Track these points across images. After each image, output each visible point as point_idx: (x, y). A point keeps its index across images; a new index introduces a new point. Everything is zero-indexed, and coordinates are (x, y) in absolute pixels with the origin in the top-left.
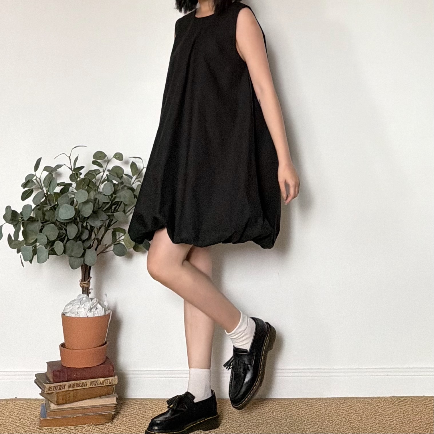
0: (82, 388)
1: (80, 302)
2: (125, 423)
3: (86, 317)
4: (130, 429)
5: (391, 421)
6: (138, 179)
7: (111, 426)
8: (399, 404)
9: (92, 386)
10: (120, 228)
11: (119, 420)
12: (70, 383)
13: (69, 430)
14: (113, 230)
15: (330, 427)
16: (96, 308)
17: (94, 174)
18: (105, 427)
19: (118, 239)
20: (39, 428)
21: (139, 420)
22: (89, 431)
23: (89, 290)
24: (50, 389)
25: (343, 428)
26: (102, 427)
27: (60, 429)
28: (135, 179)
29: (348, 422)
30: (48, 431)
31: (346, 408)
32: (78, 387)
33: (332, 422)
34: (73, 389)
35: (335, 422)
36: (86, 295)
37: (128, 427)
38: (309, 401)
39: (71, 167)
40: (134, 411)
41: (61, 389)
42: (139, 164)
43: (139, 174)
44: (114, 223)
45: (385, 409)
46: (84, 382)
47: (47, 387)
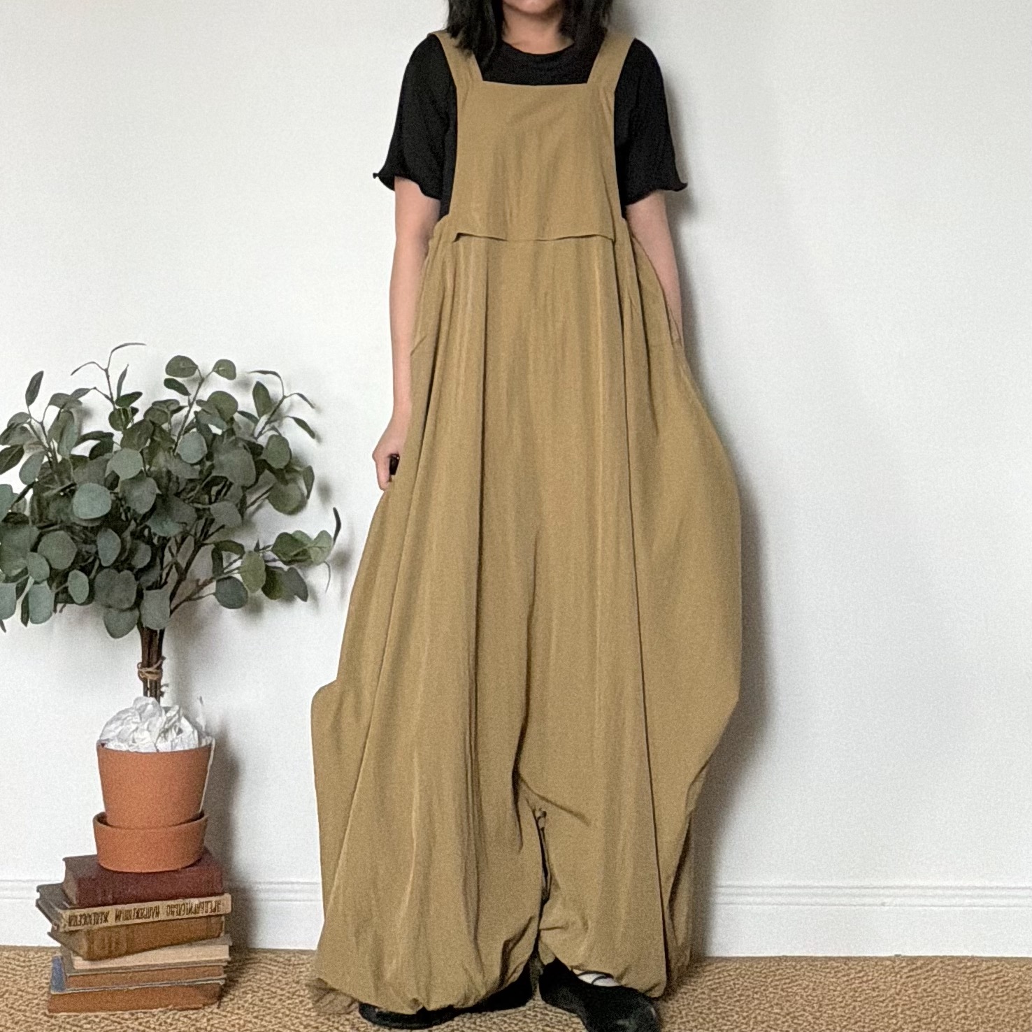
0: (147, 920)
1: (140, 715)
2: (251, 1006)
3: (155, 751)
4: (262, 1020)
5: (892, 1014)
6: (272, 424)
7: (217, 1014)
8: (911, 974)
9: (171, 917)
10: (231, 541)
11: (236, 1000)
12: (119, 907)
13: (118, 1020)
14: (213, 546)
15: (744, 1026)
16: (177, 730)
17: (166, 410)
18: (204, 1015)
19: (227, 567)
20: (47, 1013)
21: (284, 1001)
22: (166, 1022)
23: (161, 687)
24: (72, 923)
26: (196, 1015)
27: (97, 1017)
28: (263, 425)
29: (788, 1014)
30: (68, 1023)
31: (783, 982)
32: (138, 917)
33: (747, 1016)
34: (126, 923)
35: (753, 1015)
36: (152, 700)
37: (257, 1017)
39: (111, 394)
40: (271, 978)
41: (97, 923)
42: (274, 390)
43: (275, 411)
44: (218, 530)
45: (878, 988)
46: (151, 908)
47: (64, 916)
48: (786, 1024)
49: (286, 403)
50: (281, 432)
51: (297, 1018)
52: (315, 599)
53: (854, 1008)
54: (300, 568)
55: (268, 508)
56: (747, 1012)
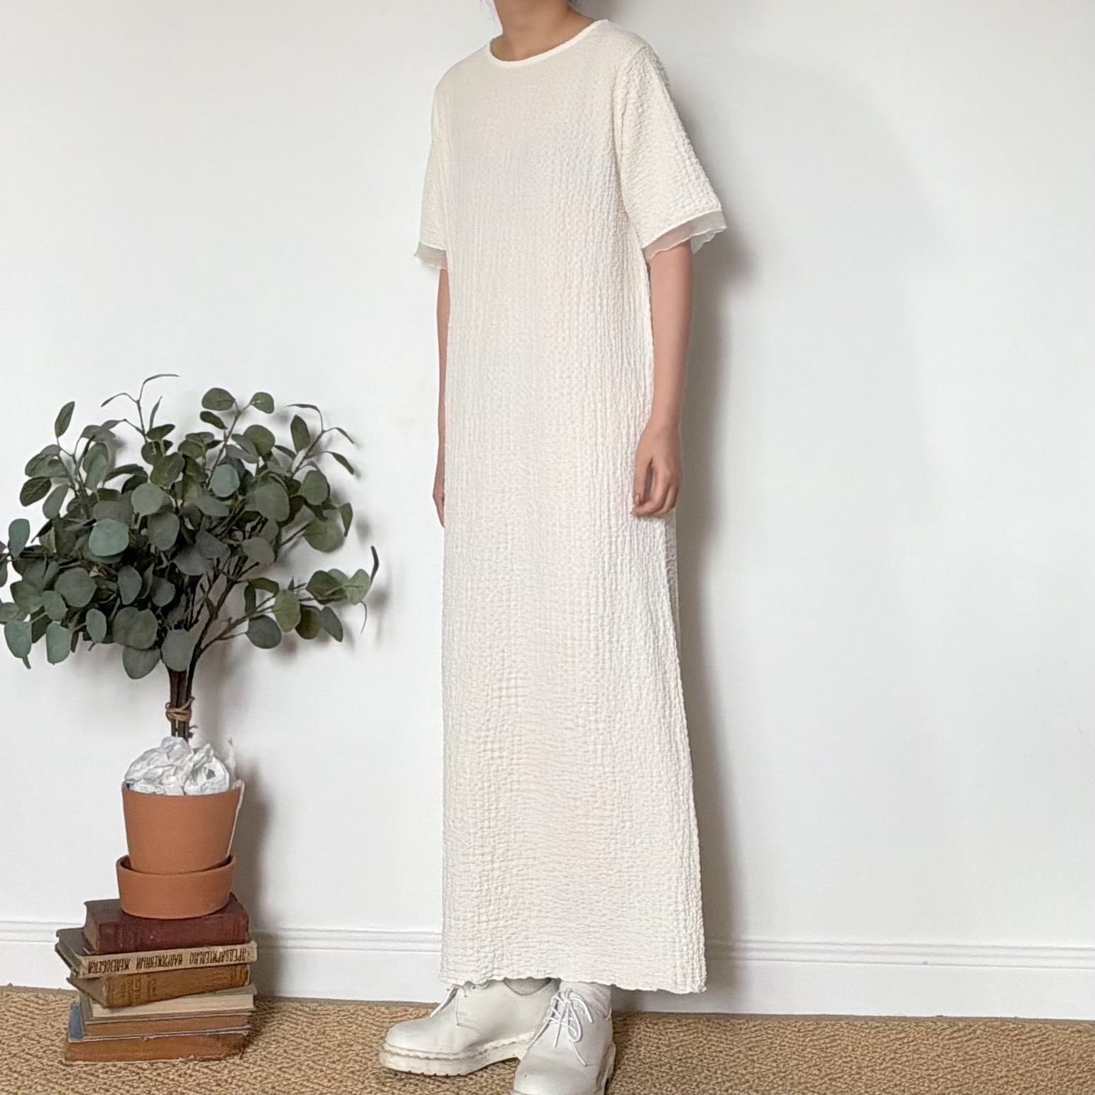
0: (171, 968)
1: (168, 754)
2: (275, 1057)
3: (183, 794)
4: (285, 1072)
6: (309, 460)
7: (238, 1065)
8: (953, 1036)
9: (194, 965)
10: (263, 579)
11: (259, 1050)
12: (142, 954)
13: (136, 1070)
14: (247, 584)
15: (780, 1088)
16: (208, 772)
17: (201, 444)
18: (226, 1066)
19: (260, 606)
20: (64, 1061)
21: (309, 1053)
22: (185, 1073)
23: (190, 728)
24: (93, 970)
26: (217, 1066)
27: (115, 1066)
28: (300, 460)
30: (85, 1072)
31: (822, 1041)
32: (160, 965)
33: (784, 1077)
34: (149, 970)
35: (790, 1077)
36: (180, 740)
37: (280, 1069)
38: (728, 1021)
39: (143, 426)
40: (296, 1029)
41: (118, 970)
42: (313, 423)
43: (313, 446)
44: (251, 567)
45: (918, 1049)
46: (174, 955)
47: (84, 963)
48: (824, 1086)
49: (324, 438)
50: (319, 466)
51: (322, 1071)
52: (351, 640)
54: (336, 606)
55: (304, 545)
56: (784, 1072)
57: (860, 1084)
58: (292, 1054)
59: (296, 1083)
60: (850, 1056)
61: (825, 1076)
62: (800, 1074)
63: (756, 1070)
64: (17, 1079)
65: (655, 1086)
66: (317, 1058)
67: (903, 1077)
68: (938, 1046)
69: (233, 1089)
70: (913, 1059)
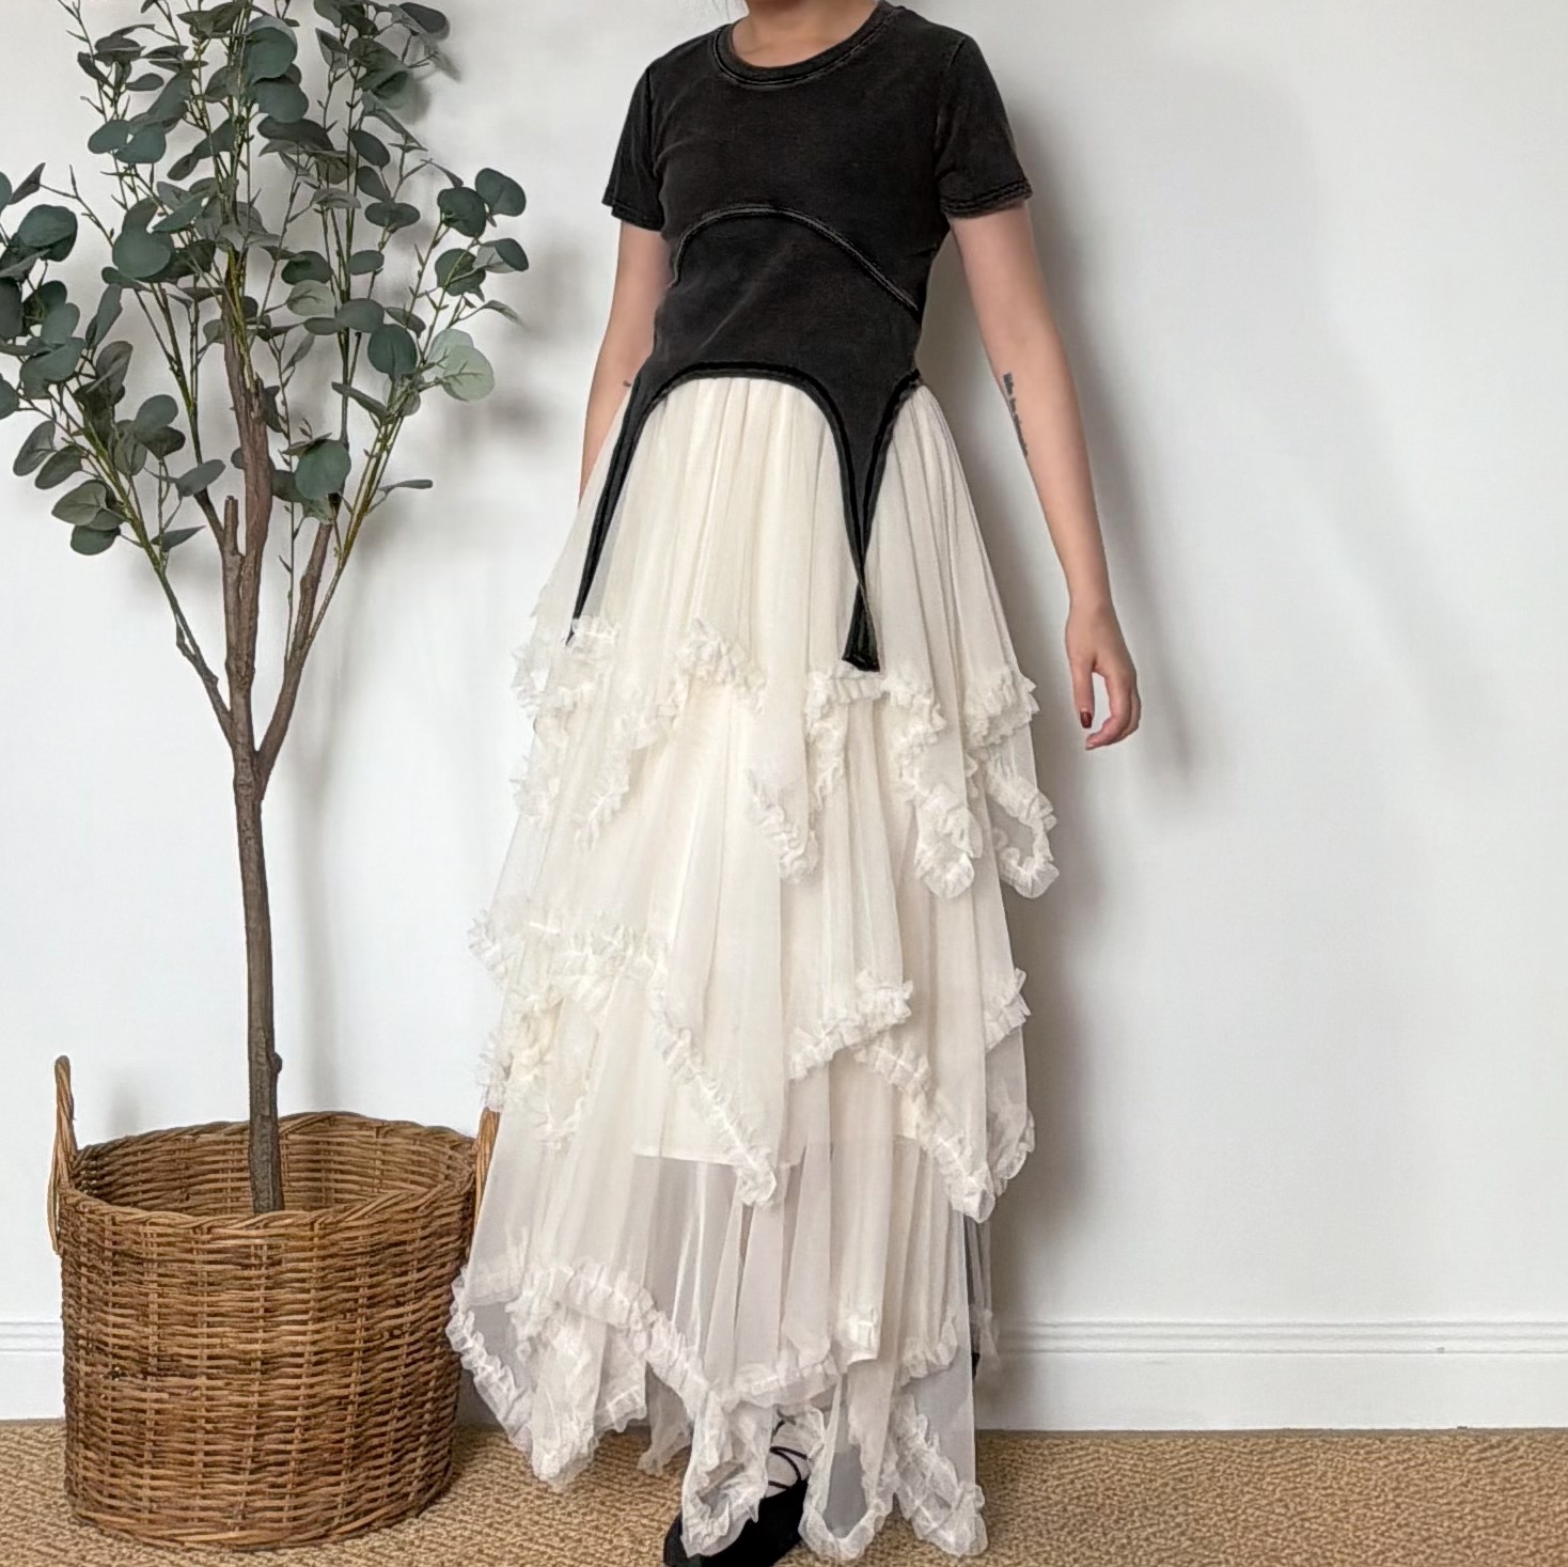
2: (481, 1509)
4: (497, 1529)
5: (1457, 1514)
8: (1483, 1455)
11: (460, 1499)
15: (1226, 1534)
21: (532, 1502)
25: (1276, 1538)
31: (1287, 1467)
33: (1234, 1518)
35: (1243, 1517)
37: (490, 1526)
38: (1145, 1441)
45: (1432, 1476)
48: (1292, 1530)
51: (550, 1526)
53: (1398, 1506)
56: (1233, 1512)
57: (1346, 1526)
58: (506, 1504)
59: (513, 1544)
60: (1331, 1487)
61: (1293, 1516)
62: (1258, 1513)
63: (1191, 1510)
64: (111, 1545)
65: (1041, 1535)
66: (544, 1509)
67: (1411, 1514)
68: (1462, 1471)
69: (421, 1553)
70: (1426, 1490)
